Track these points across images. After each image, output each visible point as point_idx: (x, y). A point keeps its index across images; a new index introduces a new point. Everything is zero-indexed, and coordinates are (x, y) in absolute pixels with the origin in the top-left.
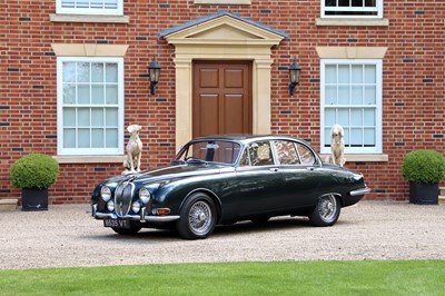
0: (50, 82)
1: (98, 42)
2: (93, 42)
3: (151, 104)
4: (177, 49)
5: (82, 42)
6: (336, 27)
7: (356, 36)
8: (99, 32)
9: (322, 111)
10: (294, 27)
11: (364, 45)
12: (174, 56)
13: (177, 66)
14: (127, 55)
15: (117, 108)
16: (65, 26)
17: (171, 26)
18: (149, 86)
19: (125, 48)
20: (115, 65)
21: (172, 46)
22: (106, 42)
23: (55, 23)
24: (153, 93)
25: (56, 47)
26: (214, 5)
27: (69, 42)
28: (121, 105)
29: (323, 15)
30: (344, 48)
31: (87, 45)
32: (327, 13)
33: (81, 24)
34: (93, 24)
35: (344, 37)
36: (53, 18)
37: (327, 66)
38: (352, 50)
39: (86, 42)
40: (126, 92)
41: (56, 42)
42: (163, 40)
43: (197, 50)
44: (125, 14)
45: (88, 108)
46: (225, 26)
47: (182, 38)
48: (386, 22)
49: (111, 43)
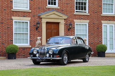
0: (11, 26)
2: (22, 17)
3: (36, 32)
4: (43, 19)
5: (19, 16)
6: (78, 15)
7: (83, 17)
8: (23, 14)
9: (75, 35)
10: (69, 15)
11: (84, 20)
12: (42, 21)
13: (42, 23)
14: (30, 20)
15: (27, 34)
16: (15, 12)
17: (41, 13)
18: (36, 28)
19: (30, 18)
20: (27, 22)
21: (41, 18)
22: (25, 17)
23: (13, 11)
24: (37, 30)
25: (13, 17)
26: (51, 8)
27: (16, 16)
28: (29, 33)
30: (80, 20)
31: (21, 17)
32: (76, 12)
33: (19, 12)
34: (22, 12)
35: (80, 17)
36: (12, 10)
37: (76, 24)
38: (82, 21)
39: (20, 16)
40: (30, 29)
42: (39, 17)
43: (47, 19)
44: (30, 10)
45: (20, 33)
46: (54, 14)
47: (45, 16)
48: (89, 14)
49: (27, 17)
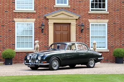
0: (13, 29)
1: (27, 18)
3: (42, 35)
4: (49, 20)
5: (22, 18)
6: (94, 14)
7: (100, 16)
8: (27, 15)
9: (90, 37)
10: (82, 14)
11: (102, 19)
12: (48, 22)
13: (49, 25)
14: (35, 21)
15: (32, 37)
16: (18, 13)
17: (47, 14)
18: (41, 30)
21: (48, 19)
22: (29, 18)
23: (15, 13)
24: (42, 32)
26: (60, 8)
27: (19, 18)
28: (33, 36)
29: (90, 11)
30: (96, 20)
32: (92, 10)
33: (22, 13)
34: (26, 13)
35: (96, 16)
36: (14, 11)
37: (92, 25)
38: (99, 20)
39: (24, 18)
40: (35, 32)
41: (15, 18)
42: (45, 17)
43: (55, 20)
44: (35, 10)
45: (24, 36)
46: (63, 13)
47: (51, 17)
48: (108, 13)
49: (31, 18)
